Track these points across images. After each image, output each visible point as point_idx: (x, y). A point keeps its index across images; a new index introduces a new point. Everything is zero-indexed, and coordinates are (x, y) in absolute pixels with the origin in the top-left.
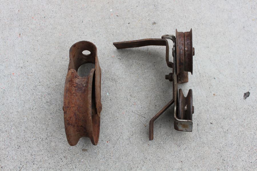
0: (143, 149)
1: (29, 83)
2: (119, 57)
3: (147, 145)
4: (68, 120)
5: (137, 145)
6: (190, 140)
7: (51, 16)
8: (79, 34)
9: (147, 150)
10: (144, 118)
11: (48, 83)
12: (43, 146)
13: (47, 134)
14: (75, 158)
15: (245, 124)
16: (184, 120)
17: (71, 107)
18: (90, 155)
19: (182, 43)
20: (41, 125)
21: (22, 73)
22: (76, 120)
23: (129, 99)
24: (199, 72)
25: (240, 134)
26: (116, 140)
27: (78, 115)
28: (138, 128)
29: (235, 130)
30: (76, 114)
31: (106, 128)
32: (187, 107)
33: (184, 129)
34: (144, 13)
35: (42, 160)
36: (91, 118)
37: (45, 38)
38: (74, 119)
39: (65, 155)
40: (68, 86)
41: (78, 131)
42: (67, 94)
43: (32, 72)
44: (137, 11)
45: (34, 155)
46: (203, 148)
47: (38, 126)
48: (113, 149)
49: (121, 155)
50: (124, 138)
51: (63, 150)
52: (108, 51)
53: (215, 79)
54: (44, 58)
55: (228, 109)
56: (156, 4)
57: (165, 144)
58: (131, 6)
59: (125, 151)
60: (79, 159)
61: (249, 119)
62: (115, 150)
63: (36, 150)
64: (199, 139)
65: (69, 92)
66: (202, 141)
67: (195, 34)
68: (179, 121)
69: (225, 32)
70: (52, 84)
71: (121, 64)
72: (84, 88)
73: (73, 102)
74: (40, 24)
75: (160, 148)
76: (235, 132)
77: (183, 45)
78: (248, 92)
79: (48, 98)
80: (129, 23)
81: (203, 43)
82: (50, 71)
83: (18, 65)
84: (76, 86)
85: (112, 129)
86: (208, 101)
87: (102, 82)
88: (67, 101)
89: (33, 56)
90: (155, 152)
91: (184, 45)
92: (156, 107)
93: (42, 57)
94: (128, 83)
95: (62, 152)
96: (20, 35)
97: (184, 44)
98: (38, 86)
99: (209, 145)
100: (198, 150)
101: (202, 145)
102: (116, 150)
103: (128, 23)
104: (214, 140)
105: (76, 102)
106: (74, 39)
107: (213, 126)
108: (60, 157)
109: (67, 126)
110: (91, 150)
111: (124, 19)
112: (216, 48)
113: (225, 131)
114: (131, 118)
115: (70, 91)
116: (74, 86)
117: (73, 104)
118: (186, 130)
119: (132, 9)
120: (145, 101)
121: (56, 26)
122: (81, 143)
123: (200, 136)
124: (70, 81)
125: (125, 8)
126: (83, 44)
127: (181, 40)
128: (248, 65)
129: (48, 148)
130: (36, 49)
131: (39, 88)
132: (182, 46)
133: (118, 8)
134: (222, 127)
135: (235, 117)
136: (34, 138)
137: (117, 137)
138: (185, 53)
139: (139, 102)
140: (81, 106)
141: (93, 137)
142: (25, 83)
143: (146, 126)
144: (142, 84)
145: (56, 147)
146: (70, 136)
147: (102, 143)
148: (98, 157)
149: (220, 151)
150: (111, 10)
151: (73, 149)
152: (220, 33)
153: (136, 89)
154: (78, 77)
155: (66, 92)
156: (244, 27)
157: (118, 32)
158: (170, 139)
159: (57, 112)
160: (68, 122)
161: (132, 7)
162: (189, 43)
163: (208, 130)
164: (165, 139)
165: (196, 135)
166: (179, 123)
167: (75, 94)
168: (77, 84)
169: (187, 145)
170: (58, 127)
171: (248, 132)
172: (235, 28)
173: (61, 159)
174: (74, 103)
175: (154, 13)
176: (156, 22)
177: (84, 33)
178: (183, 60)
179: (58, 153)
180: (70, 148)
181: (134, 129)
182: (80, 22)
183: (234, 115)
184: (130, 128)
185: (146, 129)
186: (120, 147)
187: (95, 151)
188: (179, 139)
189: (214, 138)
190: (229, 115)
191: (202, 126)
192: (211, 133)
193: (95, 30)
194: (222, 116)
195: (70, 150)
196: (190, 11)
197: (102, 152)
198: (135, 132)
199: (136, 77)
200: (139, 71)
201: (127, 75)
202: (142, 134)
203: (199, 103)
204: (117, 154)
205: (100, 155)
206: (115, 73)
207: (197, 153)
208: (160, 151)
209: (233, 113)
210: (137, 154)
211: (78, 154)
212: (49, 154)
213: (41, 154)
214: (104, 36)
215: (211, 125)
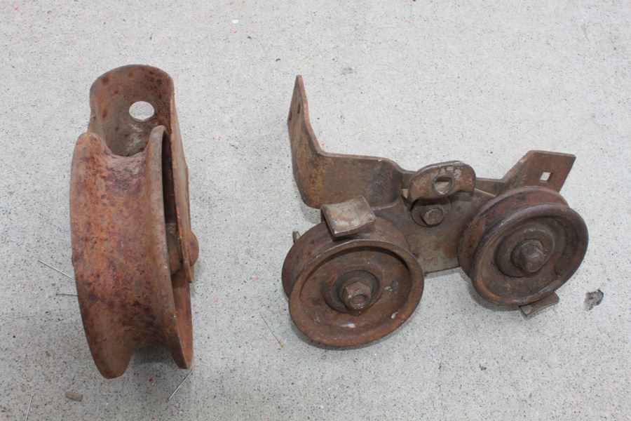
2: (232, 142)
3: (273, 408)
4: (89, 285)
5: (241, 404)
6: (412, 411)
7: (69, 11)
11: (12, 181)
14: (37, 417)
15: (585, 385)
18: (88, 415)
22: (117, 284)
23: (241, 262)
25: (569, 411)
28: (256, 351)
29: (555, 398)
34: (323, 40)
37: (35, 63)
44: (306, 35)
50: (207, 376)
51: (5, 385)
52: (206, 122)
54: (20, 112)
56: (360, 23)
57: (330, 413)
58: (290, 18)
59: (200, 417)
61: (598, 369)
62: (169, 410)
64: (440, 411)
67: (458, 114)
69: (543, 121)
70: (23, 186)
71: (236, 161)
74: (31, 27)
76: (555, 404)
78: (599, 291)
80: (277, 60)
81: (478, 139)
82: (26, 149)
93: (15, 110)
94: (245, 216)
103: (275, 59)
107: (488, 378)
111: (266, 49)
112: (513, 157)
113: (523, 398)
114: (237, 318)
119: (292, 26)
121: (75, 38)
123: (444, 403)
125: (273, 22)
128: (601, 216)
133: (253, 19)
134: (514, 384)
135: (555, 359)
139: (269, 275)
150: (235, 22)
151: (38, 387)
152: (528, 120)
153: (268, 235)
156: (594, 116)
157: (245, 76)
158: (350, 399)
159: (16, 268)
160: (89, 290)
161: (293, 23)
163: (471, 387)
164: (332, 397)
165: (431, 397)
170: (9, 311)
171: (593, 409)
172: (570, 115)
175: (351, 45)
176: (353, 68)
180: (30, 383)
181: (243, 351)
182: (142, 38)
183: (554, 351)
184: (231, 348)
185: (278, 356)
186: (189, 401)
187: (107, 404)
188: (378, 403)
189: (489, 414)
190: (538, 350)
191: (455, 373)
192: (479, 396)
193: (180, 61)
194: (516, 350)
195: (27, 391)
196: (451, 55)
197: (127, 410)
198: (243, 363)
199: (273, 203)
200: (284, 188)
201: (249, 193)
202: (264, 371)
203: (452, 302)
205: (120, 419)
206: (212, 182)
209: (551, 346)
211: (48, 406)
214: (202, 81)
215: (483, 372)
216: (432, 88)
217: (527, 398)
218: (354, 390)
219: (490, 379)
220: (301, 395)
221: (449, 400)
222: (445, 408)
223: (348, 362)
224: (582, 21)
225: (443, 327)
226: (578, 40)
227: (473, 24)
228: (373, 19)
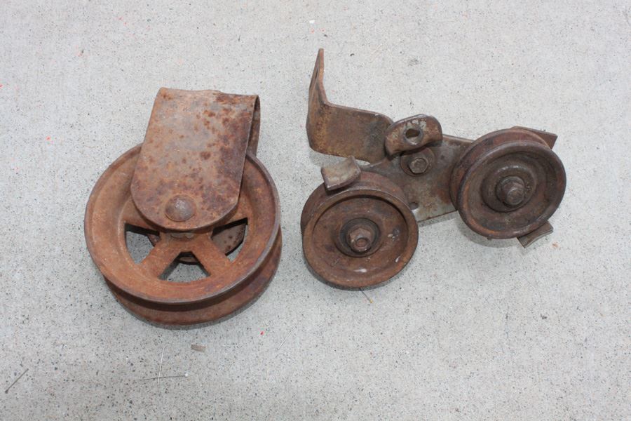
0: (355, 365)
1: (84, 164)
3: (367, 354)
5: (339, 352)
6: (484, 354)
7: (166, 18)
8: (226, 66)
9: (366, 369)
12: (90, 324)
14: (169, 366)
18: (211, 364)
21: (71, 138)
25: (620, 353)
26: (285, 331)
29: (607, 341)
34: (390, 35)
35: (80, 361)
37: (141, 66)
39: (144, 356)
43: (94, 140)
44: (375, 31)
45: (61, 346)
46: (518, 380)
47: (85, 271)
48: (274, 354)
49: (295, 373)
51: (141, 340)
54: (132, 109)
55: (591, 285)
56: (423, 19)
57: (415, 358)
58: (360, 17)
59: (305, 363)
60: (178, 371)
62: (279, 358)
63: (69, 332)
64: (508, 354)
66: (515, 361)
67: (513, 97)
69: (590, 101)
74: (134, 34)
75: (402, 367)
76: (608, 346)
80: (351, 55)
83: (64, 120)
85: (277, 302)
89: (105, 102)
90: (387, 376)
93: (127, 108)
95: (138, 345)
96: (83, 52)
99: (534, 373)
100: (504, 384)
101: (517, 371)
102: (283, 357)
104: (550, 361)
106: (213, 75)
107: (548, 325)
108: (130, 358)
110: (214, 350)
111: (341, 45)
112: (564, 134)
113: (579, 341)
119: (363, 24)
121: (173, 43)
123: (512, 348)
125: (345, 21)
129: (103, 331)
130: (115, 89)
133: (328, 19)
134: (572, 330)
135: (607, 309)
136: (71, 301)
137: (289, 324)
142: (72, 163)
145: (124, 332)
147: (247, 334)
148: (232, 371)
149: (564, 395)
150: (312, 22)
151: (167, 341)
152: (576, 100)
158: (431, 346)
161: (363, 21)
163: (534, 334)
164: (416, 344)
165: (500, 343)
169: (475, 368)
172: (614, 94)
173: (132, 365)
175: (416, 39)
176: (419, 59)
177: (238, 64)
179: (126, 347)
181: (338, 308)
183: (606, 302)
184: (327, 305)
185: (368, 311)
186: (295, 350)
187: (226, 354)
188: (455, 349)
189: (550, 356)
190: (591, 301)
191: (520, 322)
192: (541, 341)
193: (267, 60)
194: (572, 301)
195: (159, 344)
196: (505, 44)
197: (244, 359)
198: (338, 317)
203: (515, 262)
204: (285, 369)
205: (238, 366)
206: (303, 164)
207: (500, 390)
208: (400, 375)
209: (603, 298)
210: (336, 376)
211: (178, 357)
212: (100, 348)
213: (80, 345)
214: (287, 76)
215: (544, 320)
216: (490, 75)
217: (583, 342)
218: (434, 338)
220: (389, 342)
221: (515, 344)
222: (513, 351)
224: (624, 7)
225: (508, 283)
226: (620, 25)
227: (524, 15)
228: (434, 15)
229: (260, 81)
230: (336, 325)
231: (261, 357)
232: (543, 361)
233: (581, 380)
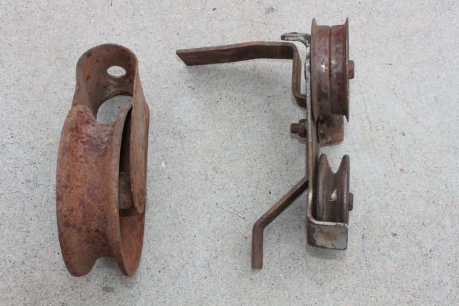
0: (239, 290)
2: (189, 84)
3: (248, 280)
4: (65, 216)
5: (225, 280)
6: (345, 271)
8: (102, 32)
9: (248, 293)
10: (243, 221)
11: (31, 138)
12: (15, 279)
13: (25, 252)
16: (329, 223)
17: (74, 188)
18: (121, 301)
19: (324, 48)
20: (13, 232)
22: (85, 216)
23: (210, 178)
24: (368, 118)
26: (179, 267)
27: (88, 204)
28: (230, 242)
29: (449, 250)
30: (85, 202)
31: (157, 239)
32: (338, 194)
33: (329, 244)
36: (116, 211)
37: (26, 39)
38: (80, 214)
39: (64, 301)
40: (68, 140)
41: (88, 243)
42: (66, 158)
46: (374, 290)
48: (171, 288)
50: (198, 264)
51: (60, 288)
52: (167, 71)
53: (404, 134)
54: (25, 82)
55: (434, 202)
57: (288, 279)
59: (198, 292)
62: (175, 291)
64: (365, 269)
65: (69, 154)
66: (371, 274)
67: (361, 35)
68: (317, 225)
69: (430, 31)
70: (40, 141)
71: (194, 99)
72: (104, 146)
73: (79, 177)
74: (15, 8)
75: (277, 288)
76: (449, 255)
77: (326, 52)
79: (29, 172)
80: (214, 10)
81: (379, 54)
82: (36, 112)
84: (87, 141)
85: (170, 243)
86: (388, 184)
87: (150, 139)
88: (64, 174)
90: (266, 297)
91: (328, 54)
92: (271, 195)
93: (20, 82)
94: (208, 142)
95: (58, 292)
97: (328, 51)
98: (7, 145)
99: (388, 283)
100: (363, 295)
101: (373, 283)
102: (179, 290)
103: (212, 9)
104: (401, 271)
105: (85, 176)
106: (92, 42)
107: (398, 241)
109: (63, 228)
110: (122, 290)
112: (407, 66)
113: (425, 253)
114: (213, 220)
115: (73, 151)
116: (83, 140)
117: (78, 180)
118: (332, 244)
120: (245, 182)
121: (52, 13)
122: (100, 273)
123: (368, 263)
124: (72, 130)
126: (108, 50)
127: (323, 43)
129: (27, 284)
130: (6, 63)
131: (10, 150)
132: (324, 56)
134: (419, 244)
135: (448, 222)
137: (181, 262)
138: (330, 71)
139: (232, 185)
140: (96, 186)
141: (121, 255)
143: (246, 238)
144: (239, 144)
145: (44, 282)
146: (69, 253)
147: (147, 273)
149: (413, 299)
151: (82, 286)
152: (418, 32)
153: (226, 155)
154: (92, 122)
155: (64, 154)
157: (191, 27)
158: (300, 268)
159: (49, 204)
160: (64, 220)
162: (340, 48)
163: (387, 249)
164: (288, 268)
165: (358, 260)
166: (317, 230)
167: (84, 158)
168: (90, 136)
169: (338, 284)
170: (51, 236)
174: (82, 179)
176: (274, 7)
177: (114, 29)
178: (326, 88)
179: (48, 295)
180: (77, 284)
181: (221, 243)
182: (105, 5)
183: (447, 216)
184: (212, 242)
185: (246, 244)
186: (188, 283)
187: (132, 292)
188: (320, 269)
189: (401, 267)
190: (435, 217)
191: (374, 241)
192: (392, 255)
193: (138, 22)
194: (418, 218)
195: (76, 290)
197: (147, 294)
198: (222, 251)
199: (227, 129)
200: (233, 116)
201: (208, 123)
202: (237, 255)
203: (368, 188)
204: (181, 300)
205: (143, 301)
206: (180, 119)
207: (360, 300)
208: (276, 295)
209: (444, 212)
210: (224, 301)
211: (92, 298)
212: (27, 298)
213: (9, 297)
214: (158, 36)
215: (394, 237)
216: (339, 16)
217: (428, 252)
218: (303, 261)
219: (400, 242)
220: (265, 269)
221: (371, 260)
222: (369, 266)
223: (296, 242)
225: (363, 208)
229: (134, 43)
230: (220, 258)
231: (160, 291)
232: (395, 272)
233: (427, 285)
